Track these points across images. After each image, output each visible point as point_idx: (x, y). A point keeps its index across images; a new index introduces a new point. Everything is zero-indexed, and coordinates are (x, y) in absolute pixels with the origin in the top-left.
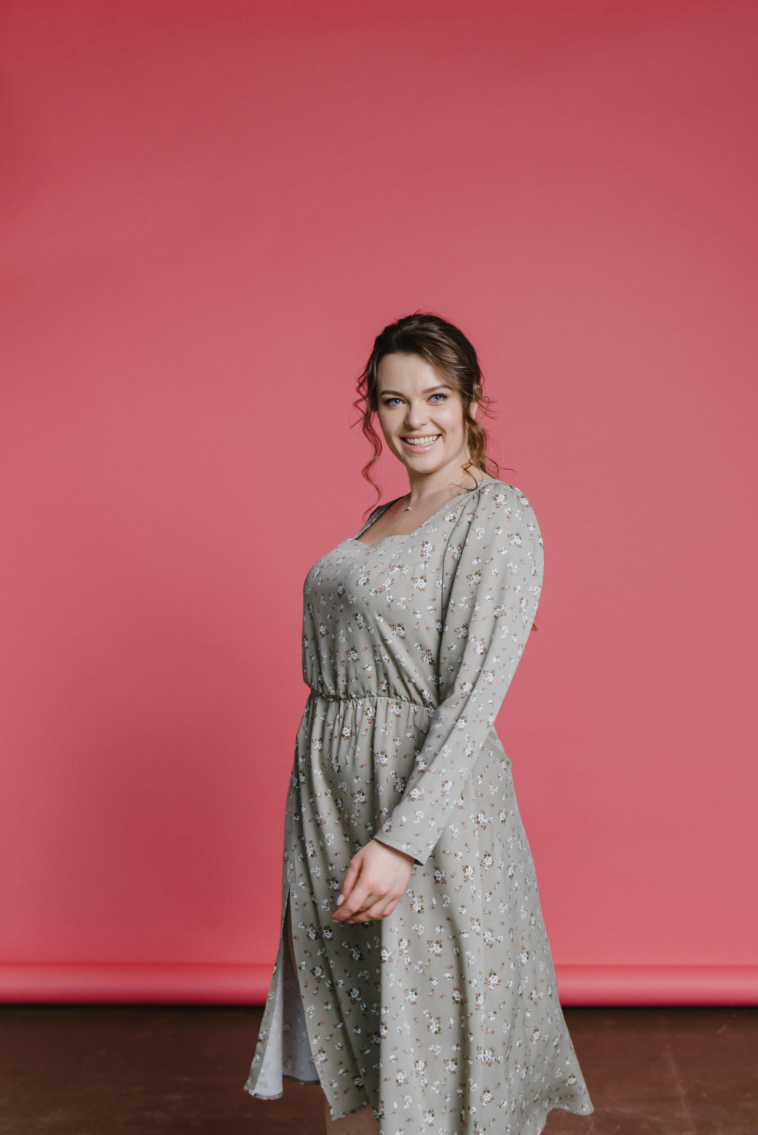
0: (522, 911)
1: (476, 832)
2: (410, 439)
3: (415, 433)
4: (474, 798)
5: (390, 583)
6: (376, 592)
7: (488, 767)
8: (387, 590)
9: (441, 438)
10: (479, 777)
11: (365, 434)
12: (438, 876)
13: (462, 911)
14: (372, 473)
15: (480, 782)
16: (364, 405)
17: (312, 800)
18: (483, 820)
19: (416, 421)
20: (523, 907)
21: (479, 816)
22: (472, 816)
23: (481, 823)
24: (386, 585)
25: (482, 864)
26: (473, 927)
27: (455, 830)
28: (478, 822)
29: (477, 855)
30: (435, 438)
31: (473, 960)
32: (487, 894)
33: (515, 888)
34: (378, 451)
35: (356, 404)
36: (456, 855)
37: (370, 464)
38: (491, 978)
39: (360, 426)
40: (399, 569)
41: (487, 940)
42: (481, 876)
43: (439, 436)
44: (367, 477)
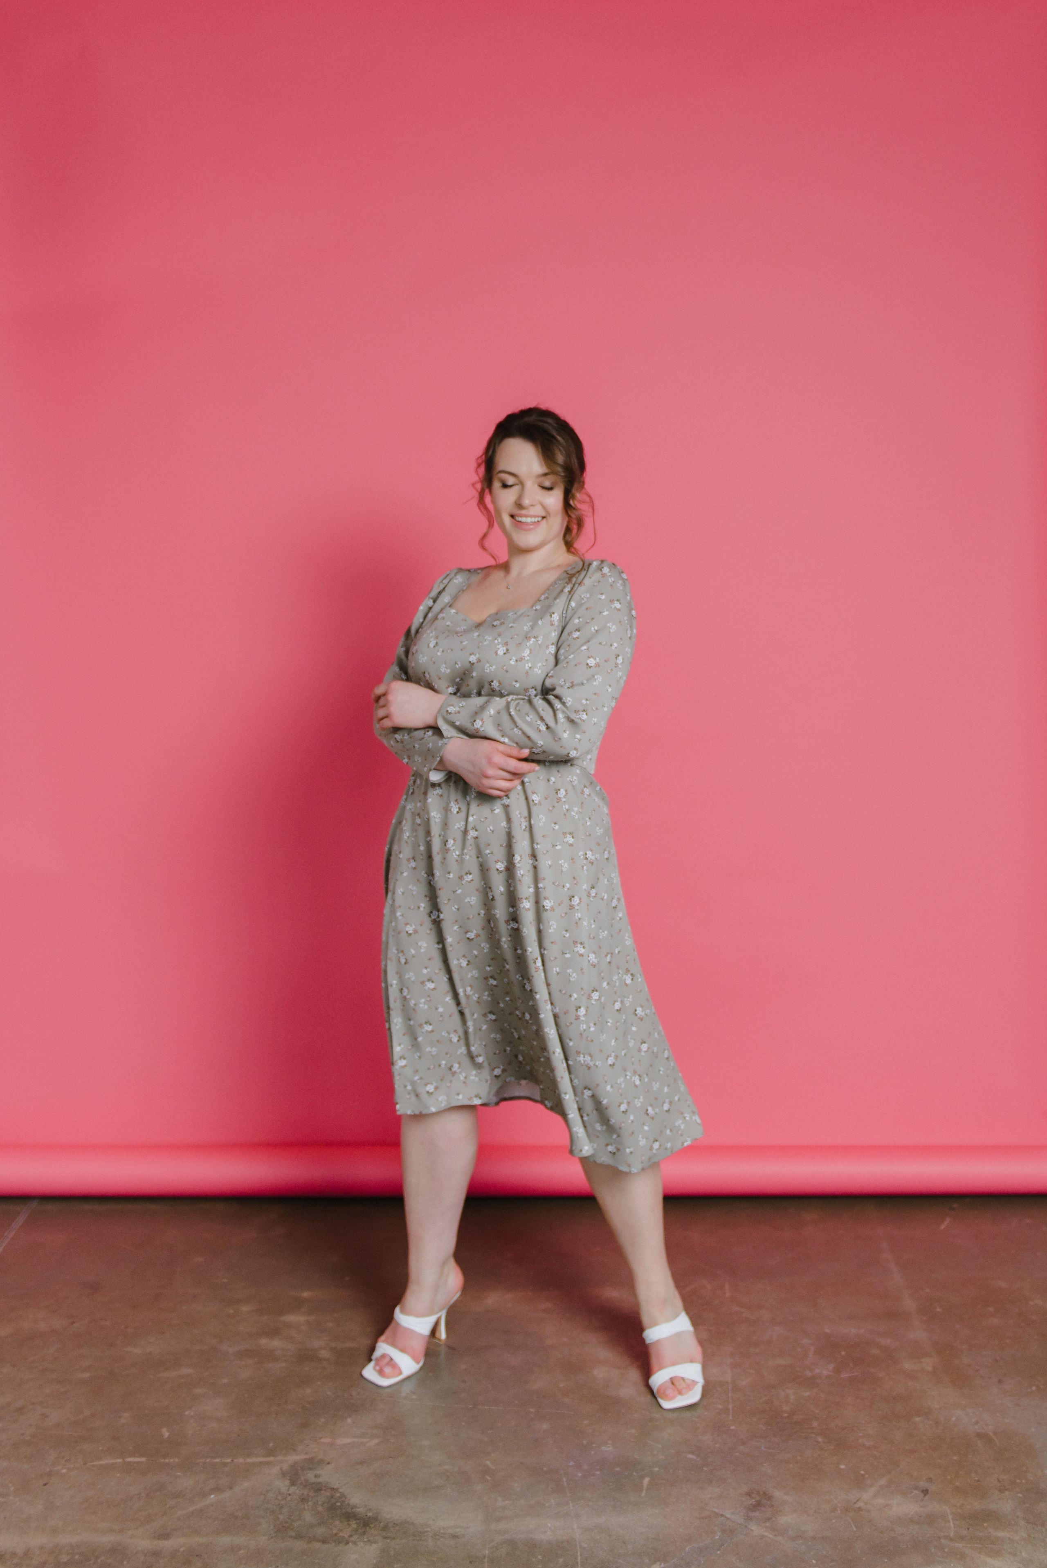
0: (627, 938)
1: (585, 867)
2: (518, 516)
3: (524, 512)
4: (583, 837)
5: (528, 652)
6: (517, 661)
7: (594, 811)
8: (526, 659)
9: (545, 520)
10: (587, 819)
11: (479, 509)
12: (547, 905)
13: (565, 935)
14: (488, 543)
15: (588, 824)
16: (479, 486)
17: (429, 839)
18: (591, 857)
19: (526, 502)
20: (627, 935)
21: (588, 853)
22: (581, 853)
23: (589, 859)
24: (526, 655)
25: (589, 895)
26: (576, 949)
27: (564, 864)
28: (586, 858)
29: (585, 887)
30: (540, 519)
31: (574, 977)
32: (592, 921)
33: (618, 918)
34: (491, 525)
35: (473, 485)
36: (564, 887)
37: (485, 536)
38: (593, 994)
39: (474, 503)
40: (535, 640)
41: (591, 962)
42: (588, 905)
43: (544, 517)
44: (484, 548)
